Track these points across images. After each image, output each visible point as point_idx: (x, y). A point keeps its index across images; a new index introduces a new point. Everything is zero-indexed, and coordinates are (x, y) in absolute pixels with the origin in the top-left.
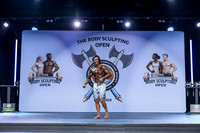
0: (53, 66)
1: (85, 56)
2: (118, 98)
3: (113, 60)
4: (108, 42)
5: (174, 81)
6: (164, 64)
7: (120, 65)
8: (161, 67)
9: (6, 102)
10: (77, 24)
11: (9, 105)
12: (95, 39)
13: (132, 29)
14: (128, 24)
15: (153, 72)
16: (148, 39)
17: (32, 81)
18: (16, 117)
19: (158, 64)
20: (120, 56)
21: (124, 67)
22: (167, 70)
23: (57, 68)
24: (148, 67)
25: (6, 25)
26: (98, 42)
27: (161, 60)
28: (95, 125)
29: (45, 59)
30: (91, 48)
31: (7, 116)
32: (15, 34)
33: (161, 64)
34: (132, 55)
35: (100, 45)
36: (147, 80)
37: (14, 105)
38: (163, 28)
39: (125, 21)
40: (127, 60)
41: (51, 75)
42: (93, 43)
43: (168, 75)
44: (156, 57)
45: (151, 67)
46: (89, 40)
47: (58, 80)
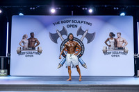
0: (35, 42)
1: (59, 34)
2: (83, 65)
3: (80, 37)
4: (76, 24)
5: (125, 53)
6: (118, 40)
7: (85, 41)
8: (116, 43)
10: (53, 11)
11: (3, 71)
12: (67, 22)
13: (94, 14)
14: (91, 11)
15: (110, 46)
16: (106, 21)
17: (19, 53)
18: (8, 80)
19: (113, 40)
21: (88, 42)
22: (120, 45)
24: (106, 42)
26: (69, 24)
27: (116, 37)
28: (68, 86)
29: (29, 36)
30: (64, 29)
32: (7, 18)
35: (70, 26)
36: (105, 52)
37: (6, 70)
38: (117, 13)
39: (88, 9)
41: (34, 48)
42: (65, 25)
44: (112, 35)
45: (108, 43)
46: (62, 22)
47: (39, 52)
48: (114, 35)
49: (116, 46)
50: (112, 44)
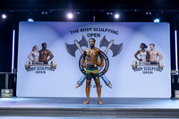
0: (48, 54)
2: (108, 84)
3: (103, 49)
4: (99, 32)
5: (160, 69)
6: (151, 53)
7: (110, 54)
8: (148, 56)
9: (4, 88)
10: (70, 16)
11: (7, 91)
12: (87, 30)
13: (121, 20)
14: (117, 16)
15: (141, 60)
16: (136, 29)
17: (28, 68)
18: (14, 102)
19: (145, 53)
20: (110, 45)
21: (114, 56)
23: (52, 57)
25: (4, 16)
26: (90, 32)
27: (148, 49)
28: (88, 110)
29: (41, 48)
30: (83, 38)
31: (5, 101)
32: (12, 25)
33: (148, 53)
34: (121, 45)
35: (91, 35)
36: (135, 68)
37: (12, 90)
38: (150, 19)
39: (114, 13)
40: (116, 50)
42: (85, 34)
43: (155, 63)
44: (144, 46)
45: (138, 56)
46: (82, 30)
47: (53, 68)
48: (146, 47)
49: (148, 61)
50: (144, 58)
